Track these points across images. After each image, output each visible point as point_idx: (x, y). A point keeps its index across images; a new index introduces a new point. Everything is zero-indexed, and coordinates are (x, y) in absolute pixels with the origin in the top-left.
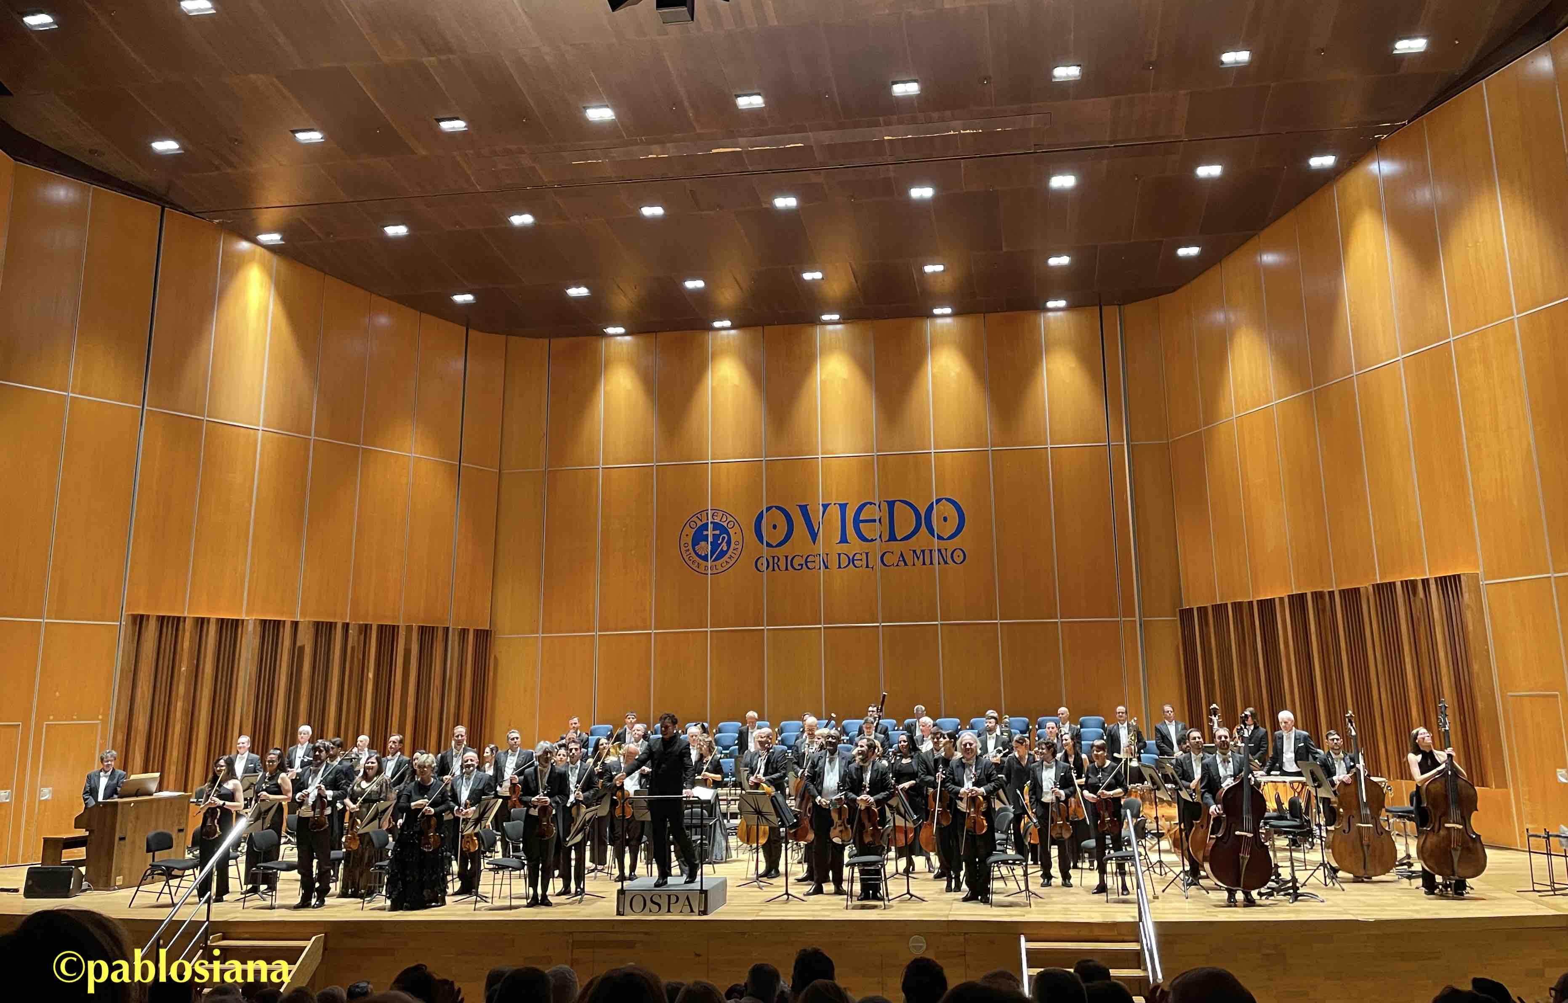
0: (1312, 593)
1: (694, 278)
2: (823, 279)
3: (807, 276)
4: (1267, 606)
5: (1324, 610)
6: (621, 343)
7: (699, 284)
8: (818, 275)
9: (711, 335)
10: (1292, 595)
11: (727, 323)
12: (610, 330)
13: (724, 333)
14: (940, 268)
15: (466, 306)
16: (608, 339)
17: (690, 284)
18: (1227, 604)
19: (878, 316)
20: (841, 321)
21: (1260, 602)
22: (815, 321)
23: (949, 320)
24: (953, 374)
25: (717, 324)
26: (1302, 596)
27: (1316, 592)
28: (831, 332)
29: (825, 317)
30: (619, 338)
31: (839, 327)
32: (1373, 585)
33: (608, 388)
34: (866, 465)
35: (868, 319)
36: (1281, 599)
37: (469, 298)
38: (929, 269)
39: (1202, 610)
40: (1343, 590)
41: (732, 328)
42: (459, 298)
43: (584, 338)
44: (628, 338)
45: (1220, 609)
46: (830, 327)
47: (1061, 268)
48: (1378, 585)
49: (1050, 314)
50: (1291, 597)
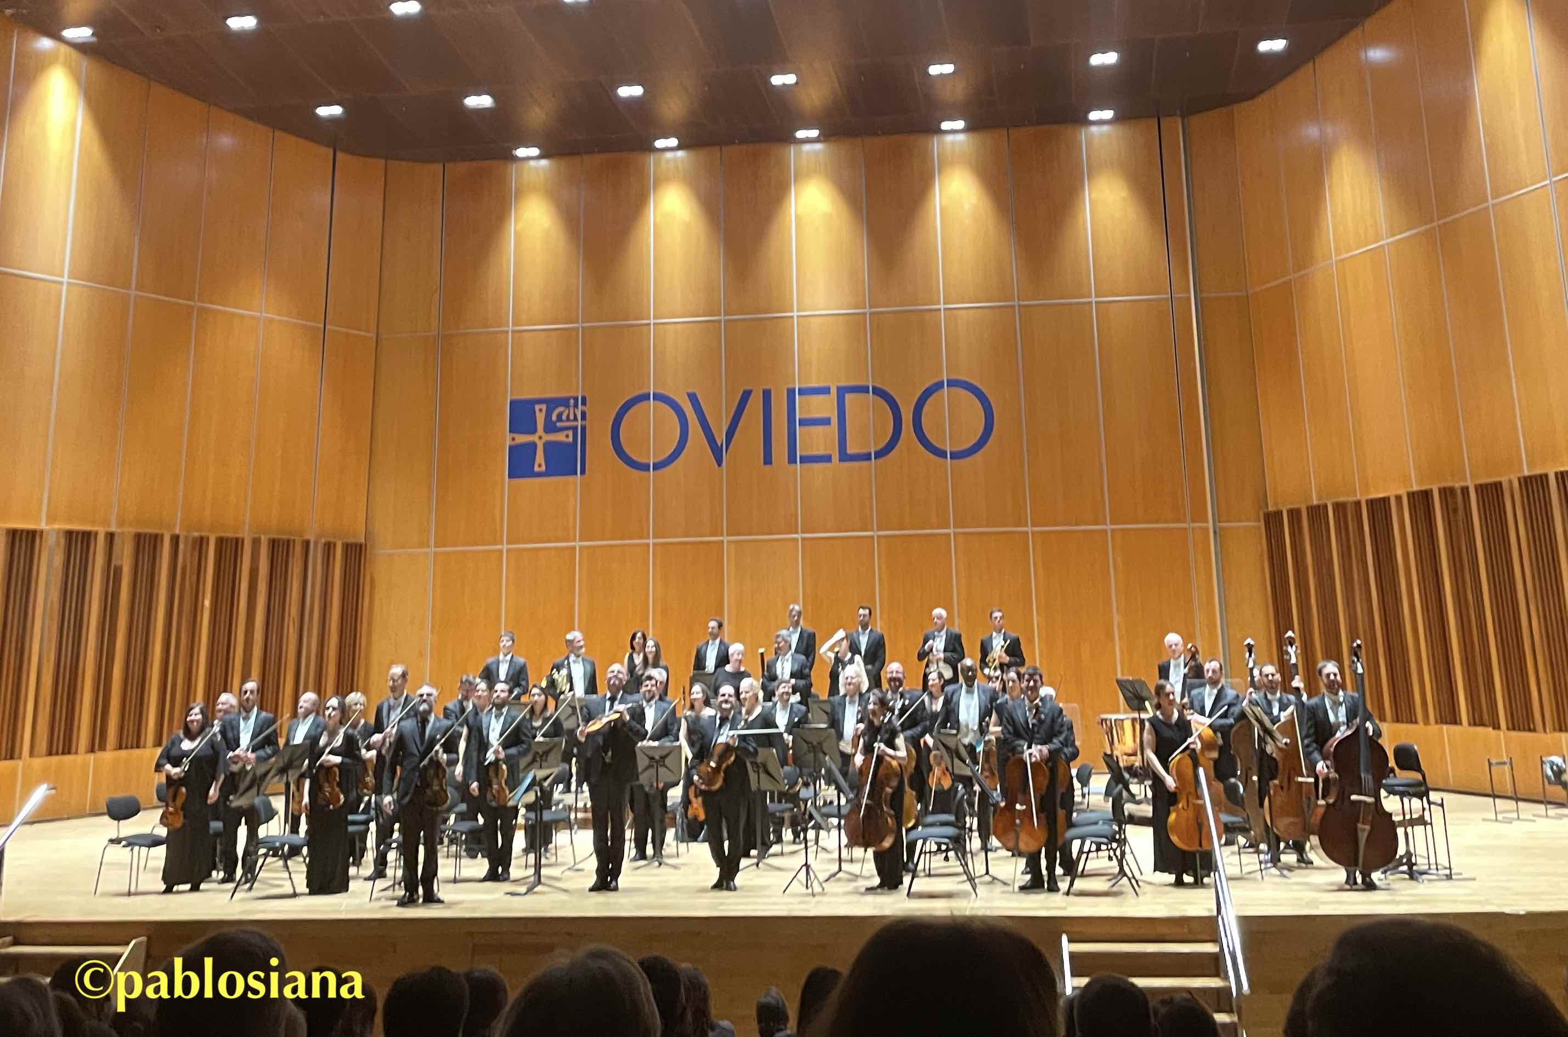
0: (1440, 490)
1: (630, 83)
2: (797, 83)
3: (777, 80)
4: (1379, 508)
5: (1455, 510)
6: (536, 168)
7: (636, 91)
8: (790, 79)
9: (652, 158)
10: (1413, 493)
11: (673, 142)
12: (521, 152)
13: (669, 155)
14: (948, 69)
15: (333, 120)
16: (519, 164)
17: (625, 92)
18: (1326, 507)
19: (870, 131)
20: (822, 138)
21: (1371, 503)
22: (788, 139)
23: (961, 137)
24: (967, 206)
25: (660, 144)
26: (1427, 494)
27: (1445, 489)
28: (808, 153)
29: (800, 134)
30: (533, 163)
31: (818, 146)
32: (1519, 479)
33: (519, 227)
34: (856, 324)
35: (856, 136)
36: (1399, 498)
37: (336, 110)
38: (934, 70)
39: (1294, 514)
40: (1481, 486)
41: (679, 147)
42: (323, 111)
43: (489, 162)
44: (544, 163)
45: (1317, 512)
46: (807, 147)
47: (1104, 68)
48: (1525, 478)
49: (1094, 129)
50: (1411, 495)
